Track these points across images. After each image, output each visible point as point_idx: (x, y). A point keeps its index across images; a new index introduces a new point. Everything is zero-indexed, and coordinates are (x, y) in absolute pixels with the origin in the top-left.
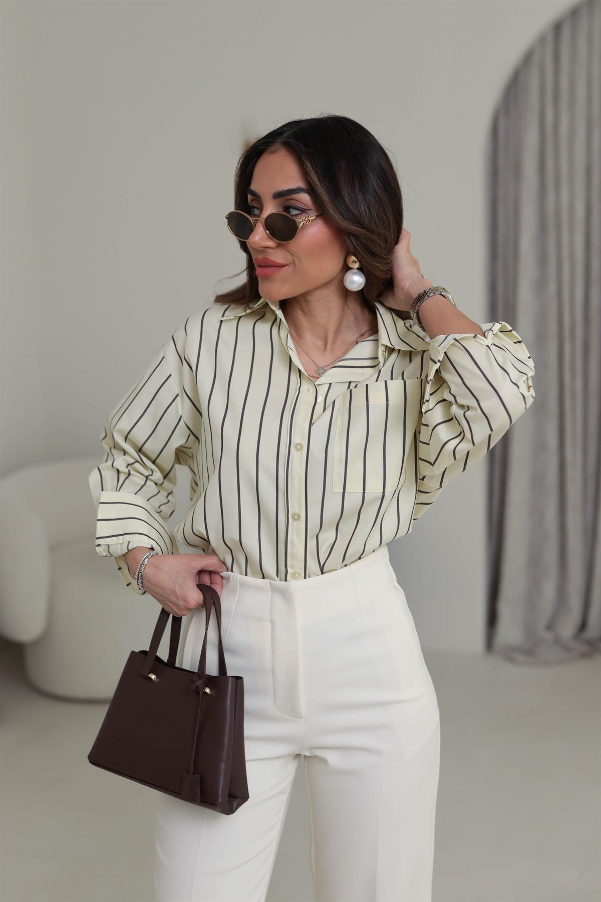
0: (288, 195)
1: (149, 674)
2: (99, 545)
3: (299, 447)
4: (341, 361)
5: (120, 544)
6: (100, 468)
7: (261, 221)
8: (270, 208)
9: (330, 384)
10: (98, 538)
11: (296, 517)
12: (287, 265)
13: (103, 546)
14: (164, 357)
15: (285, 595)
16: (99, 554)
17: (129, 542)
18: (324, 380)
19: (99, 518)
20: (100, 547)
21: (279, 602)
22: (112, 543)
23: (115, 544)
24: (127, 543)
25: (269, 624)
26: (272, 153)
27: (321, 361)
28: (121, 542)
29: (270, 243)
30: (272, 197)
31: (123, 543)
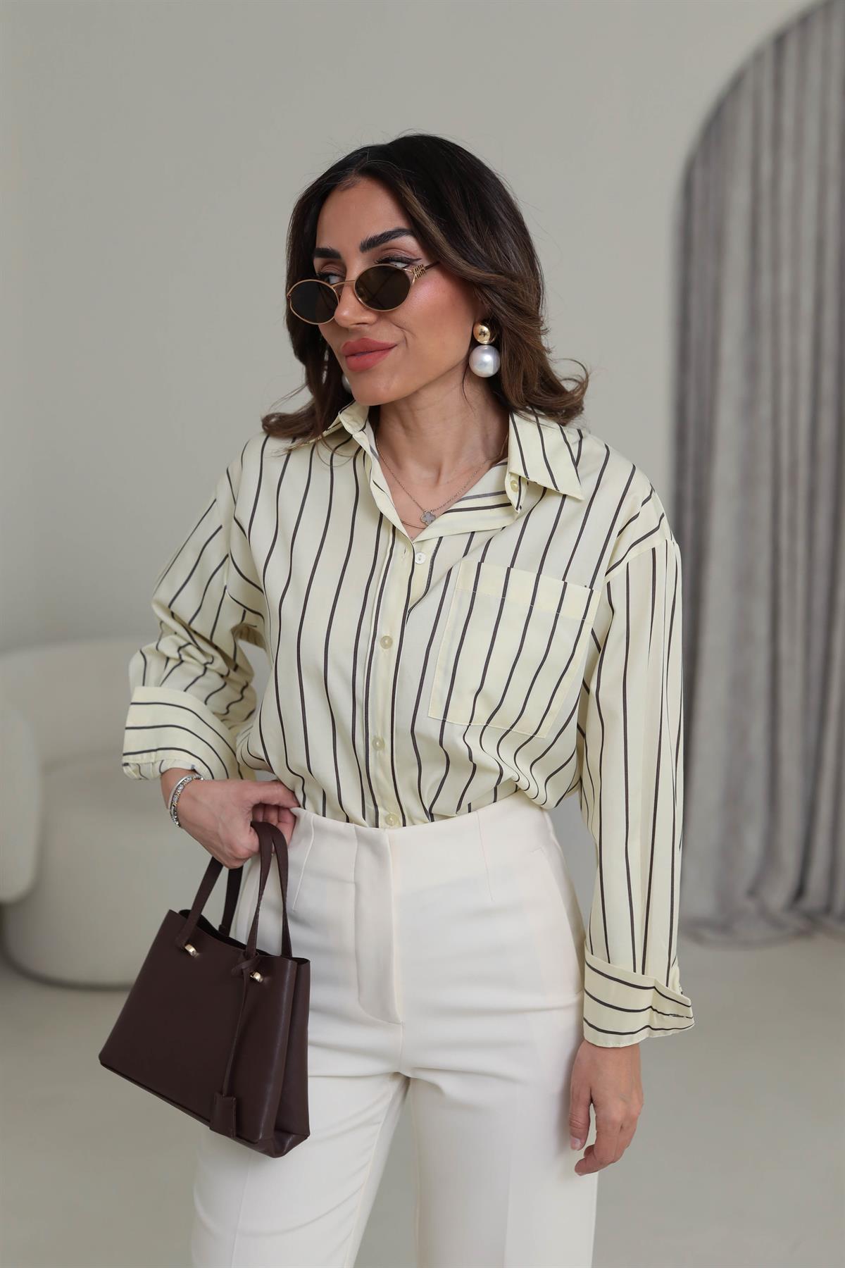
0: (384, 242)
1: (186, 945)
2: (126, 764)
3: (387, 642)
4: (461, 500)
5: (153, 764)
6: (143, 651)
7: (348, 285)
8: (357, 266)
9: (441, 538)
10: (125, 754)
11: (378, 743)
12: (396, 345)
13: (131, 765)
14: (215, 500)
15: (375, 847)
16: (129, 776)
17: (162, 761)
18: (431, 533)
19: (128, 725)
20: (128, 767)
21: (367, 857)
22: (143, 762)
23: (145, 764)
24: (160, 763)
25: (352, 888)
26: (348, 188)
27: (429, 503)
28: (153, 761)
29: (369, 317)
30: (358, 250)
31: (155, 762)
